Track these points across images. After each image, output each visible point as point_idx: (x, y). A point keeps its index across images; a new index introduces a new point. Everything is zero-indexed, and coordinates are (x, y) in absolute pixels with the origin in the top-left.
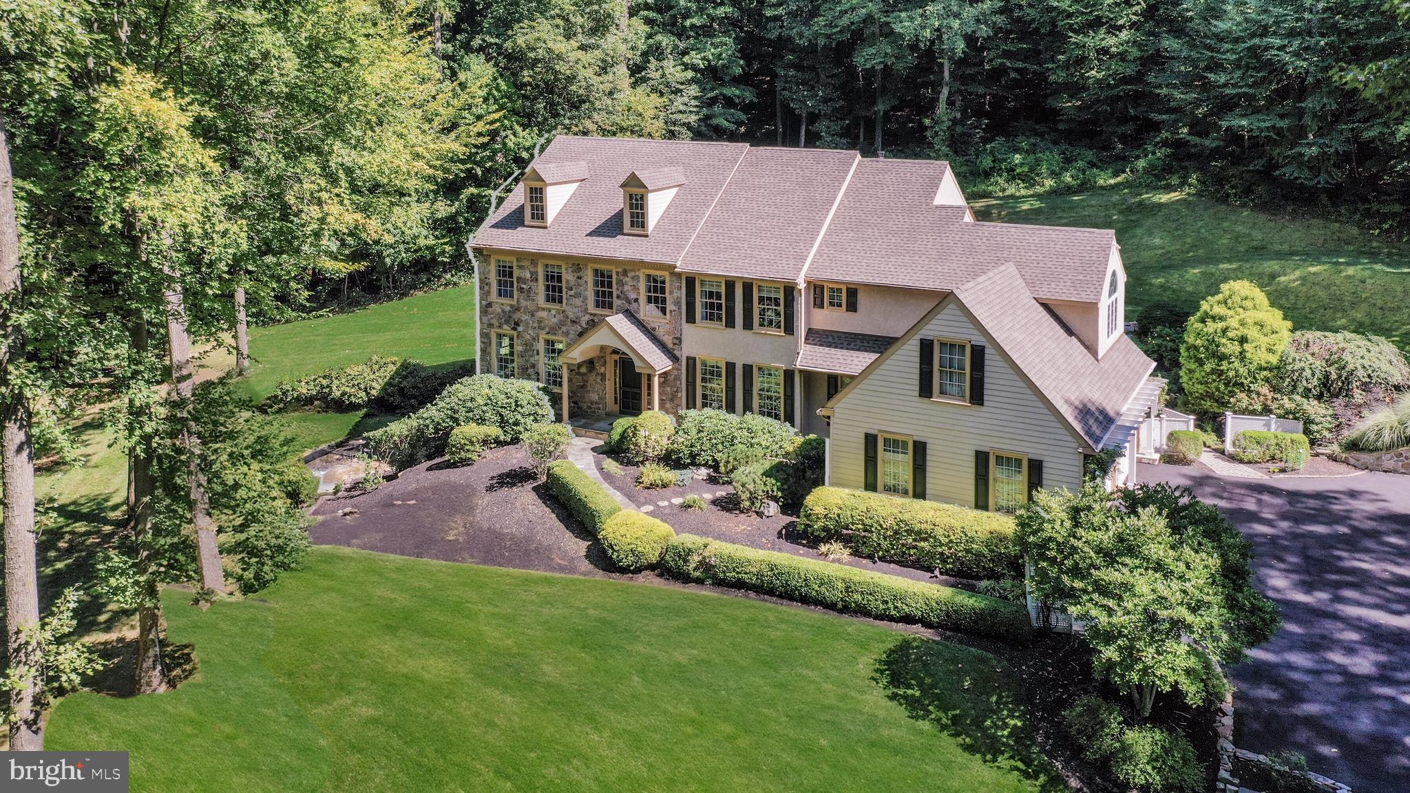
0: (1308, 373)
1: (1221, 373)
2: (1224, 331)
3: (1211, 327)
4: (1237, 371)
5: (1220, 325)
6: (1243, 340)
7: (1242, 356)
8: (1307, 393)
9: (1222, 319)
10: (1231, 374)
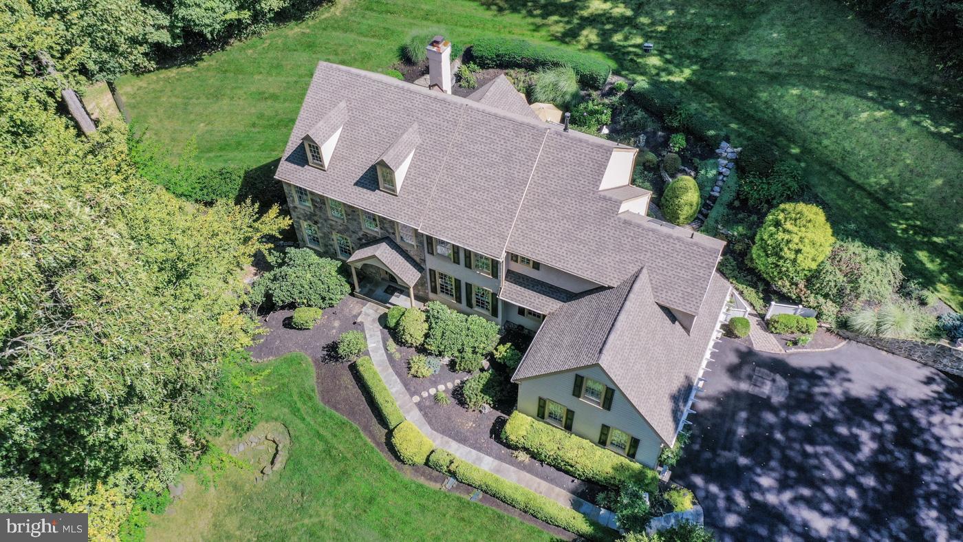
0: (833, 284)
1: (777, 266)
2: (788, 242)
3: (780, 236)
4: (788, 268)
5: (787, 237)
6: (798, 251)
7: (794, 261)
8: (826, 296)
9: (789, 232)
10: (784, 269)
